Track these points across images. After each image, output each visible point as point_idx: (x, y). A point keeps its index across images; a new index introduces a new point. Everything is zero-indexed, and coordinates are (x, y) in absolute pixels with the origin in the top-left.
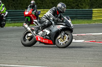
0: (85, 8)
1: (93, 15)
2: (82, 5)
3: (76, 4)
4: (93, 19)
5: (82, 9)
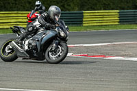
0: (73, 9)
1: (84, 20)
2: (70, 5)
4: (84, 25)
5: (69, 10)
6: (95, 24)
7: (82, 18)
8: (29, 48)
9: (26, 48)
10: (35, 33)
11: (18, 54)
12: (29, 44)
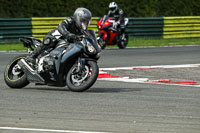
0: (149, 14)
2: (144, 8)
3: (132, 7)
4: (165, 37)
6: (181, 36)
7: (162, 27)
8: (44, 68)
9: (41, 68)
10: (54, 47)
11: (30, 78)
12: (45, 63)
